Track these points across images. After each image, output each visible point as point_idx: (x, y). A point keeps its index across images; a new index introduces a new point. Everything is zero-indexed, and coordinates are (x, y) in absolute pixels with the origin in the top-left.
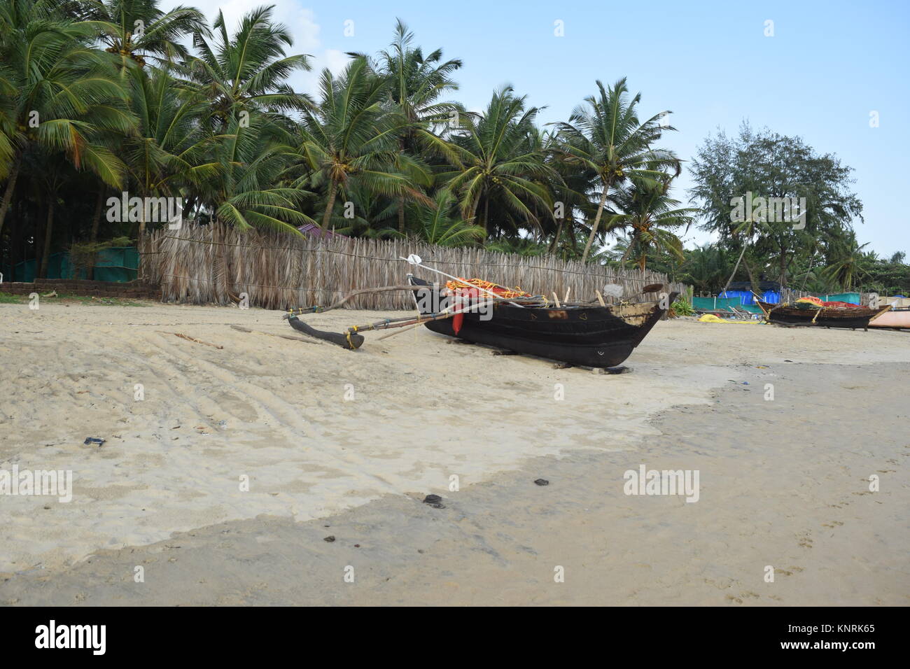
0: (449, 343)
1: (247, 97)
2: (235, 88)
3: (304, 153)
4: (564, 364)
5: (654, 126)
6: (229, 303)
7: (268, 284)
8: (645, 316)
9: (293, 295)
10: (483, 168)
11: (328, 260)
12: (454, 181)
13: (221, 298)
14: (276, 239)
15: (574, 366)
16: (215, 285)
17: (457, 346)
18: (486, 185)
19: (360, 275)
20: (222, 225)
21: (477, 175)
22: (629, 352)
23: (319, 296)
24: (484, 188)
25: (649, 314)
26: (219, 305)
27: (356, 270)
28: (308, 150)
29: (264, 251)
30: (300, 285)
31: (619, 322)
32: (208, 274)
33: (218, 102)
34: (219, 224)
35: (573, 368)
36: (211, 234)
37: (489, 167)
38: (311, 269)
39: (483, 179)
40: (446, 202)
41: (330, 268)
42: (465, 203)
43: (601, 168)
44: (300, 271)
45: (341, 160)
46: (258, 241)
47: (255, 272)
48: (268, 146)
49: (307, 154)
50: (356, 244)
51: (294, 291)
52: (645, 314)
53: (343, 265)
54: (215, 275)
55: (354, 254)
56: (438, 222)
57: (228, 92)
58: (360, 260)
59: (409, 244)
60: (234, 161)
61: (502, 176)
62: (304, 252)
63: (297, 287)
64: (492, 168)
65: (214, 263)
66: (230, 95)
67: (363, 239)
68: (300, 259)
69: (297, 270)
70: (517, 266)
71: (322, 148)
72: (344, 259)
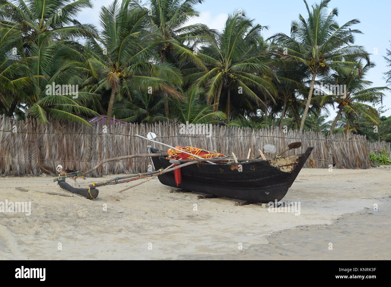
0: (172, 192)
1: (50, 30)
2: (40, 25)
3: (88, 67)
4: (244, 202)
5: (346, 30)
6: (41, 174)
7: (69, 159)
8: (293, 165)
9: (87, 166)
10: (223, 68)
11: (111, 139)
12: (201, 79)
13: (35, 171)
14: (73, 127)
15: (252, 203)
16: (30, 161)
17: (177, 194)
18: (225, 80)
19: (135, 149)
20: (34, 119)
21: (218, 73)
22: (286, 191)
23: (106, 166)
24: (224, 82)
25: (295, 164)
26: (33, 175)
27: (132, 146)
28: (90, 64)
29: (65, 137)
30: (91, 158)
31: (276, 170)
32: (25, 155)
33: (29, 35)
34: (32, 120)
35: (251, 204)
36: (26, 126)
37: (227, 67)
38: (99, 147)
39: (223, 76)
40: (196, 94)
41: (113, 145)
42: (210, 94)
43: (309, 62)
44: (91, 149)
45: (117, 69)
46: (60, 130)
47: (59, 151)
48: (62, 63)
49: (90, 67)
50: (131, 127)
51: (87, 163)
52: (293, 164)
53: (122, 143)
54: (30, 155)
55: (130, 134)
56: (191, 108)
57: (35, 28)
58: (134, 139)
59: (170, 125)
60: (40, 75)
61: (236, 73)
62: (93, 135)
63: (90, 160)
64: (229, 68)
65: (29, 146)
66: (38, 30)
67: (136, 124)
68: (91, 140)
69: (89, 148)
70: (250, 136)
71: (102, 62)
72: (122, 138)
